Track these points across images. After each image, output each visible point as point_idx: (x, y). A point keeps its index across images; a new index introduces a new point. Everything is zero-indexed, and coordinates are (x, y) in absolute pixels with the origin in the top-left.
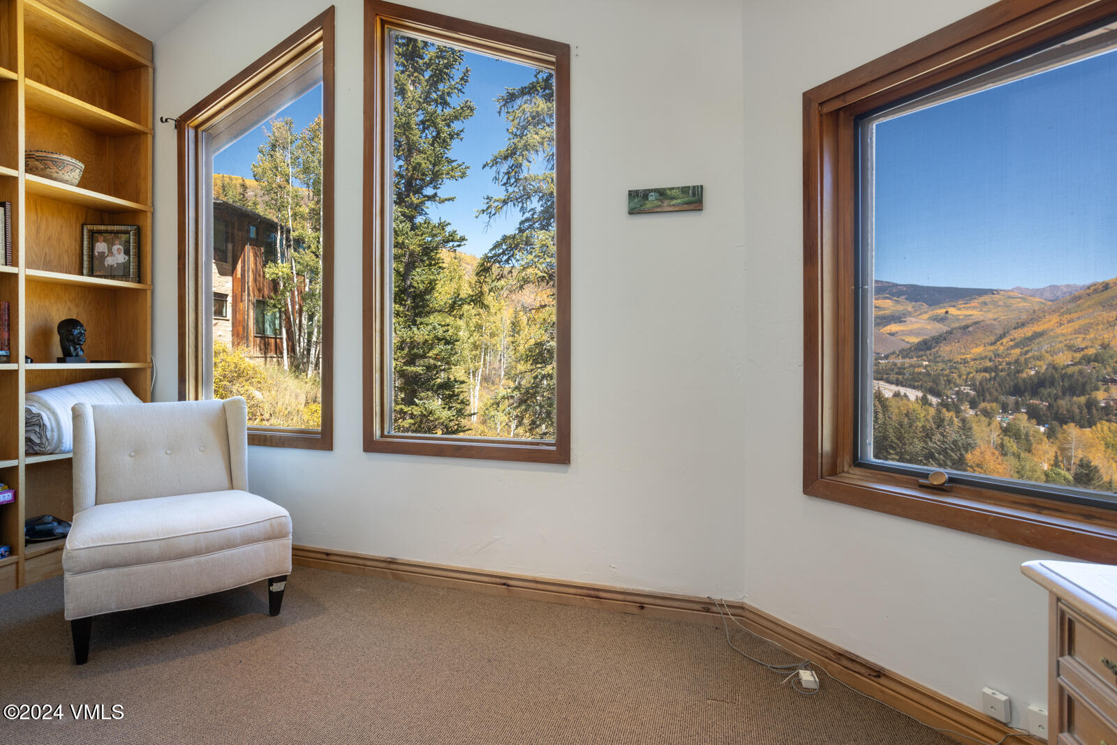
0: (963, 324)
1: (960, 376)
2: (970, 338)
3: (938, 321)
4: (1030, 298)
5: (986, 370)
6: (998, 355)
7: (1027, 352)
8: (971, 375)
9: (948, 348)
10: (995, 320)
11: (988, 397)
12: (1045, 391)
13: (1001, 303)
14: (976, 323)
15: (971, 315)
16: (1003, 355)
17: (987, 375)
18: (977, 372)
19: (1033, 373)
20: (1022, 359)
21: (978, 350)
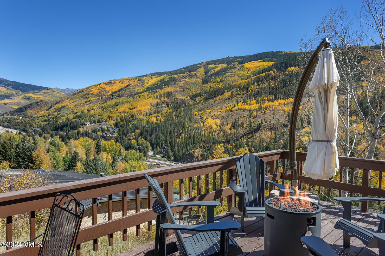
0: (36, 101)
1: (35, 123)
2: (39, 107)
3: (26, 99)
4: (60, 93)
5: (45, 121)
6: (50, 115)
7: (60, 114)
8: (40, 123)
9: (30, 111)
10: (48, 100)
11: (46, 132)
12: (65, 129)
13: (50, 93)
14: (42, 101)
15: (39, 98)
16: (51, 115)
17: (46, 123)
18: (42, 122)
19: (61, 122)
20: (58, 116)
21: (42, 113)
